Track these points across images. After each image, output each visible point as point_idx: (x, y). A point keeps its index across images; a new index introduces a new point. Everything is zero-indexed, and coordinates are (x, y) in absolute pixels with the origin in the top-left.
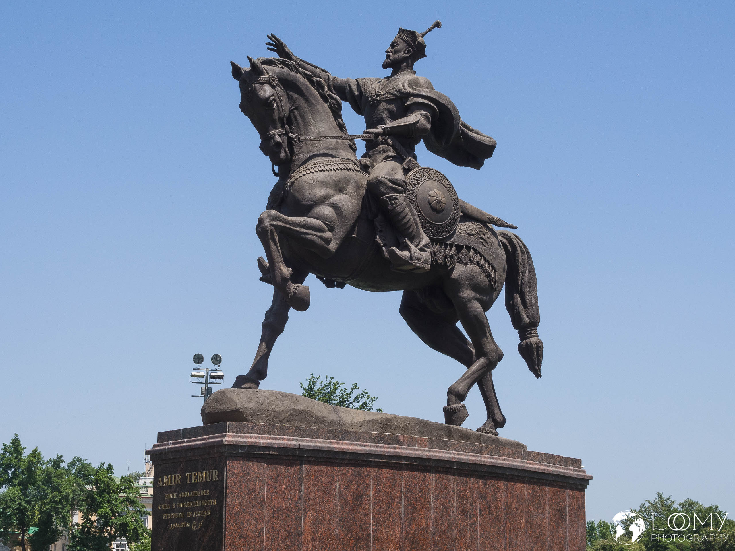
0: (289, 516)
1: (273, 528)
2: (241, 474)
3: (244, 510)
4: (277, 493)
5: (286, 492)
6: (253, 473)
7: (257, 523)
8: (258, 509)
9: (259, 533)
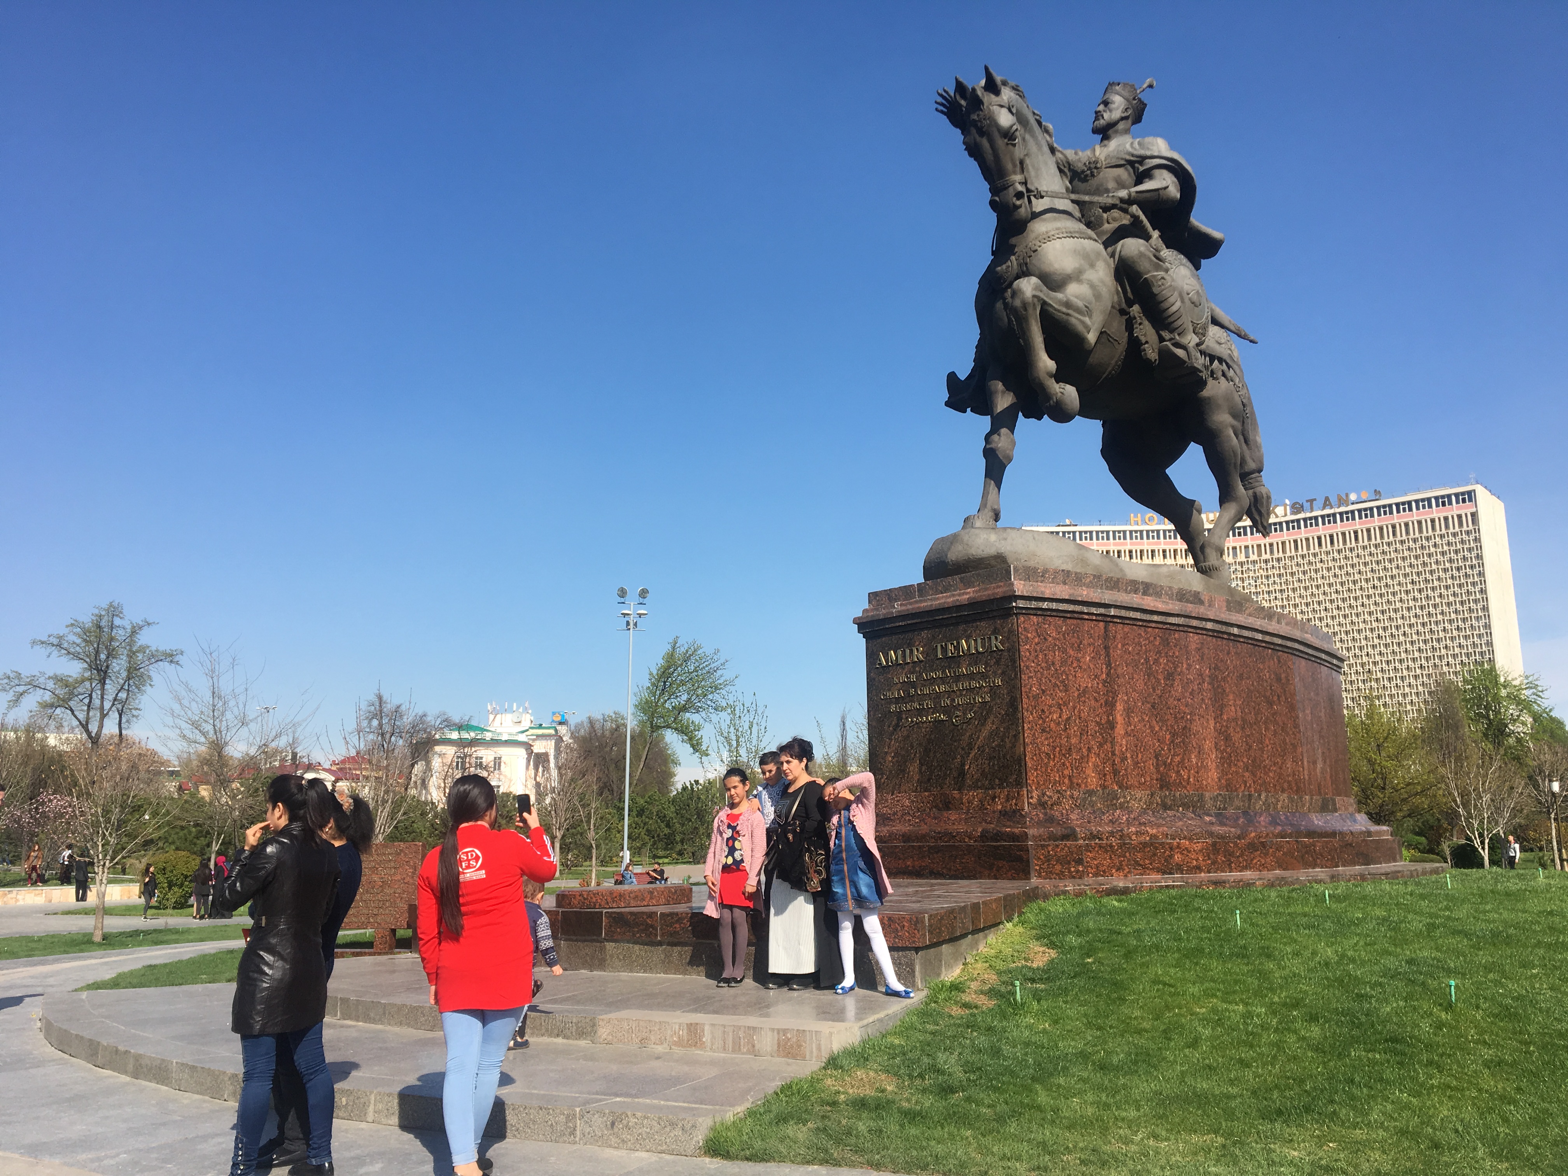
0: (1097, 701)
1: (1080, 718)
2: (1036, 640)
3: (1044, 691)
4: (1080, 667)
5: (1092, 666)
6: (1050, 639)
7: (1062, 710)
8: (1061, 691)
9: (1065, 725)
